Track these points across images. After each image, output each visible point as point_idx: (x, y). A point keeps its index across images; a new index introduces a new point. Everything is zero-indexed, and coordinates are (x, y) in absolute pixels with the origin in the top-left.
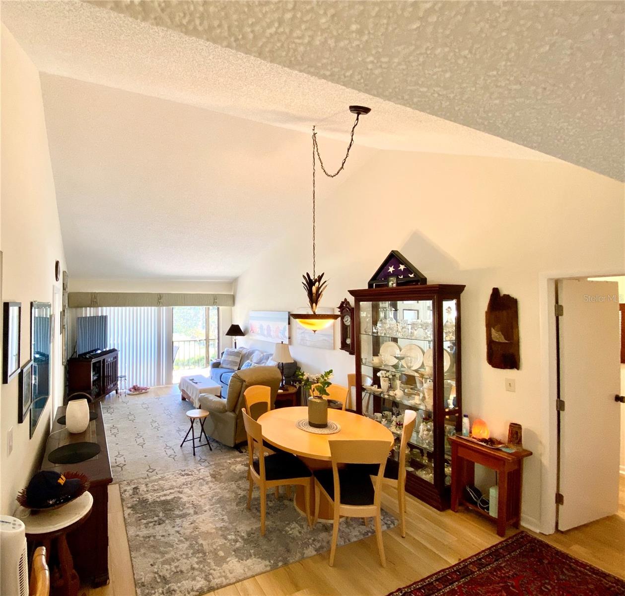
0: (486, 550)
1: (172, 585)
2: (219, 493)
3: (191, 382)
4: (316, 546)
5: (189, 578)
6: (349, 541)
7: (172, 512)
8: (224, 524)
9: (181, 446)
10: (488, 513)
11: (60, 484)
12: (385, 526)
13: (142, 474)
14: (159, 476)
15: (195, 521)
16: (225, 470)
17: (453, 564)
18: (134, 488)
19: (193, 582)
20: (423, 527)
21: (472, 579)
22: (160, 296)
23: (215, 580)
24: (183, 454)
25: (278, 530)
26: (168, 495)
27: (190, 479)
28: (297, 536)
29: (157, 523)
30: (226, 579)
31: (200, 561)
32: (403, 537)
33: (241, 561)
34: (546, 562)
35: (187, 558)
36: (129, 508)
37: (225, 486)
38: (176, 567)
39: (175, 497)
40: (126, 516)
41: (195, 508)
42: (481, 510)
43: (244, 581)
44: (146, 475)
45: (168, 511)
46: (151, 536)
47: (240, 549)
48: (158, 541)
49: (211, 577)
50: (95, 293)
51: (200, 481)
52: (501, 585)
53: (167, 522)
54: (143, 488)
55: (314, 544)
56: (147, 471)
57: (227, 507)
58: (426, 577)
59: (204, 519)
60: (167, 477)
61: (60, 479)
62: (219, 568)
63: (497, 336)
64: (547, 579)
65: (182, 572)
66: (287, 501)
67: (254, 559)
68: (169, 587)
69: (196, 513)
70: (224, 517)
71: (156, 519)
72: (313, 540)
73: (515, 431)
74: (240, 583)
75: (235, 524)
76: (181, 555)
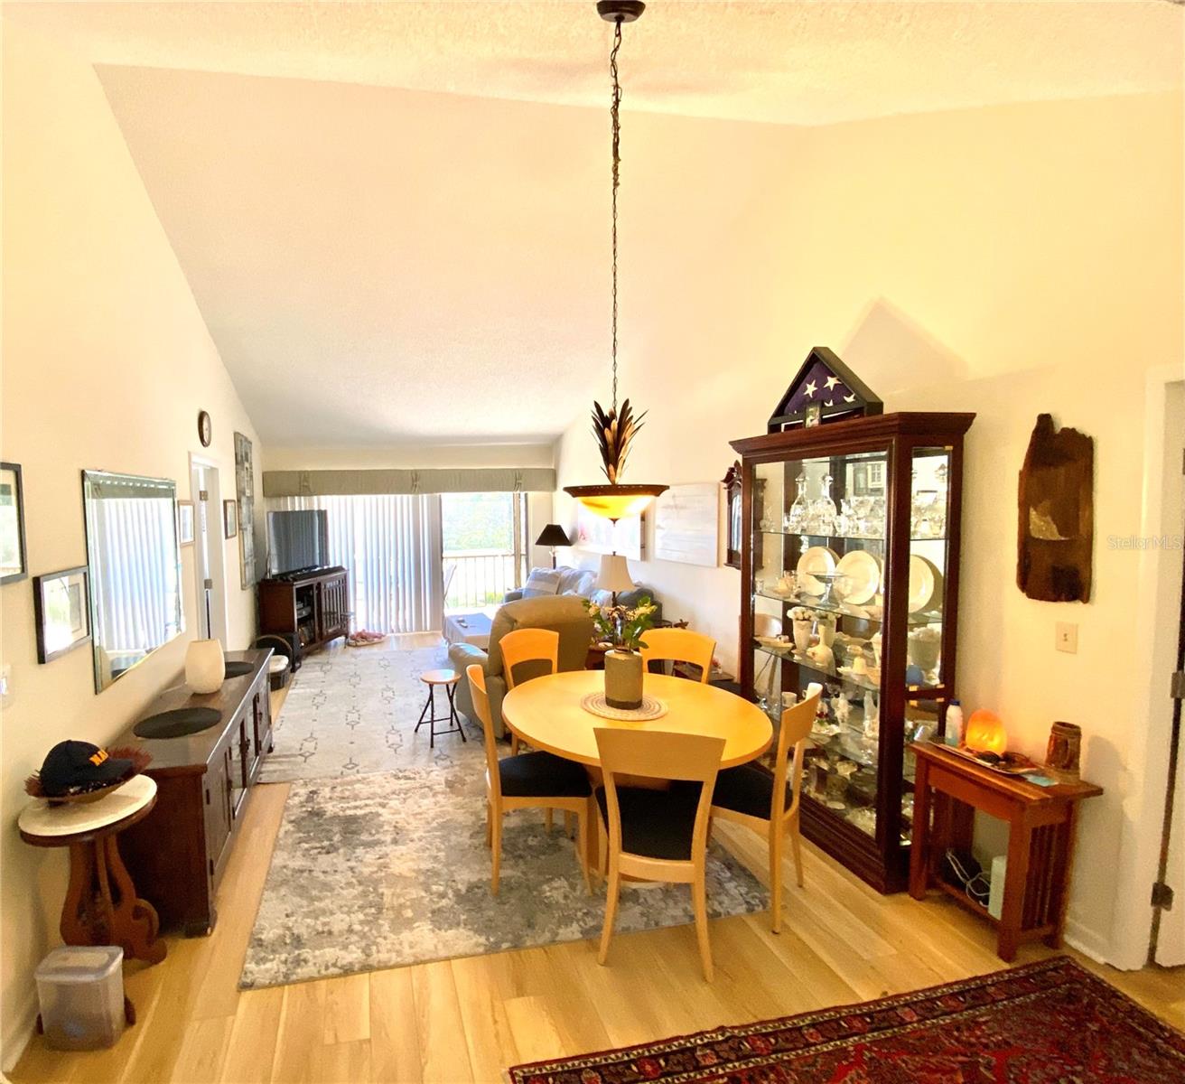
0: (956, 983)
1: (307, 952)
2: (448, 812)
3: (457, 625)
4: (586, 924)
5: (337, 945)
6: (657, 924)
7: (355, 837)
8: (435, 865)
9: (416, 730)
10: (986, 909)
11: (93, 763)
12: (745, 906)
13: (335, 771)
14: (359, 776)
15: (387, 855)
16: (476, 776)
17: (866, 999)
18: (311, 792)
19: (343, 953)
20: (828, 920)
21: (894, 1036)
22: (416, 475)
23: (380, 955)
24: (414, 744)
25: (528, 887)
26: (361, 809)
27: (409, 784)
28: (557, 903)
29: (324, 851)
30: (398, 956)
31: (368, 920)
32: (774, 932)
33: (437, 931)
34: (1094, 1027)
35: (349, 913)
36: (291, 822)
37: (463, 802)
38: (324, 924)
39: (372, 813)
40: (281, 834)
41: (398, 834)
42: (972, 902)
43: (429, 965)
44: (339, 773)
45: (350, 833)
46: (305, 871)
47: (444, 909)
48: (312, 879)
49: (374, 948)
50: (305, 471)
51: (423, 791)
52: (961, 1058)
53: (341, 851)
54: (326, 792)
55: (584, 921)
56: (344, 767)
57: (453, 838)
58: (792, 1014)
59: (404, 852)
60: (372, 779)
61: (96, 756)
62: (393, 936)
63: (1043, 527)
64: (1080, 1063)
65: (330, 933)
66: (566, 841)
67: (461, 930)
68: (299, 955)
69: (395, 842)
70: (439, 854)
71: (326, 843)
72: (584, 914)
73: (1065, 740)
74: (421, 966)
75: (453, 868)
76: (341, 907)
